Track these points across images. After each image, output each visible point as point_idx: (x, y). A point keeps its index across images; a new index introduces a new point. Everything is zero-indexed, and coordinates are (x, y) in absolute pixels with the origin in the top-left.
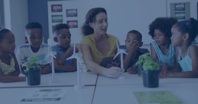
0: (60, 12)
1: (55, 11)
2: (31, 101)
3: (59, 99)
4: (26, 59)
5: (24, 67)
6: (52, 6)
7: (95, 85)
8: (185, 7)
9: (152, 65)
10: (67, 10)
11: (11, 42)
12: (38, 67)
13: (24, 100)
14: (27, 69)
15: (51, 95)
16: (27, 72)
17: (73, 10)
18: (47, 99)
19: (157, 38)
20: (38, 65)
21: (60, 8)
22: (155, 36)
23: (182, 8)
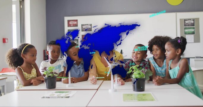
0: (75, 26)
1: (71, 26)
2: (49, 98)
3: (68, 97)
4: (45, 69)
5: (44, 74)
6: (69, 21)
7: (97, 90)
8: (194, 22)
9: (139, 74)
10: (82, 25)
11: (33, 56)
12: (55, 74)
13: (44, 97)
14: (46, 76)
15: (63, 95)
16: (46, 78)
17: (88, 25)
18: (60, 97)
19: (155, 52)
20: (54, 73)
21: (75, 23)
22: (153, 51)
23: (192, 23)
